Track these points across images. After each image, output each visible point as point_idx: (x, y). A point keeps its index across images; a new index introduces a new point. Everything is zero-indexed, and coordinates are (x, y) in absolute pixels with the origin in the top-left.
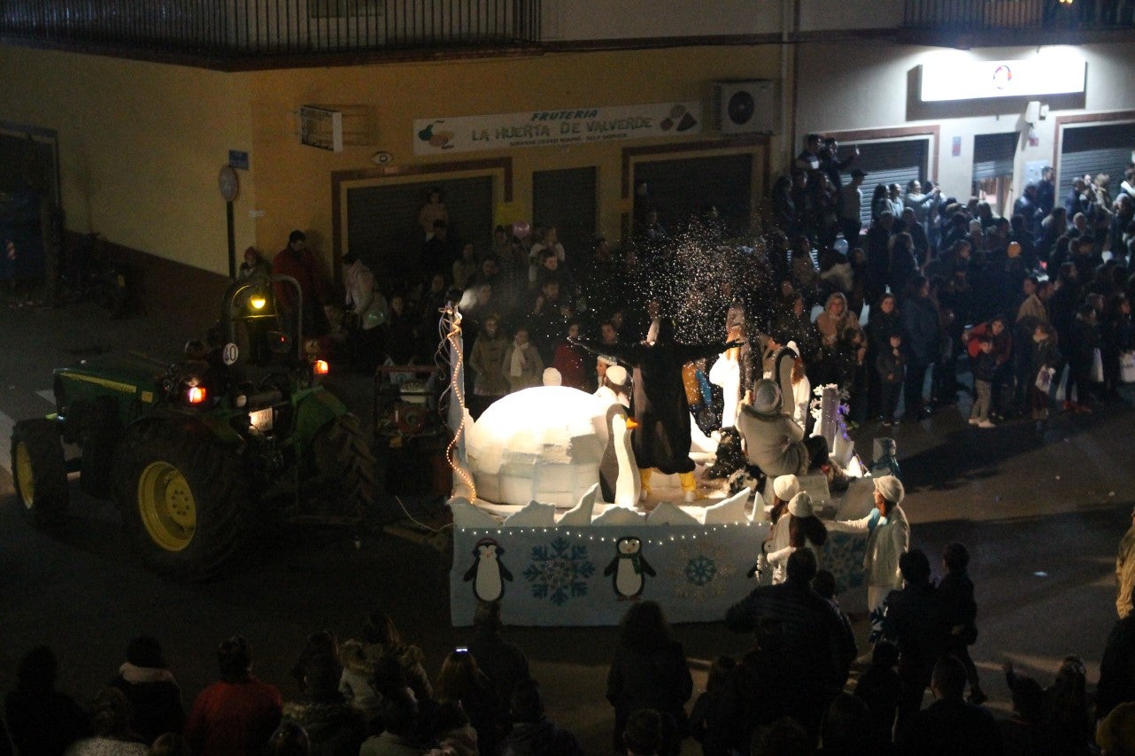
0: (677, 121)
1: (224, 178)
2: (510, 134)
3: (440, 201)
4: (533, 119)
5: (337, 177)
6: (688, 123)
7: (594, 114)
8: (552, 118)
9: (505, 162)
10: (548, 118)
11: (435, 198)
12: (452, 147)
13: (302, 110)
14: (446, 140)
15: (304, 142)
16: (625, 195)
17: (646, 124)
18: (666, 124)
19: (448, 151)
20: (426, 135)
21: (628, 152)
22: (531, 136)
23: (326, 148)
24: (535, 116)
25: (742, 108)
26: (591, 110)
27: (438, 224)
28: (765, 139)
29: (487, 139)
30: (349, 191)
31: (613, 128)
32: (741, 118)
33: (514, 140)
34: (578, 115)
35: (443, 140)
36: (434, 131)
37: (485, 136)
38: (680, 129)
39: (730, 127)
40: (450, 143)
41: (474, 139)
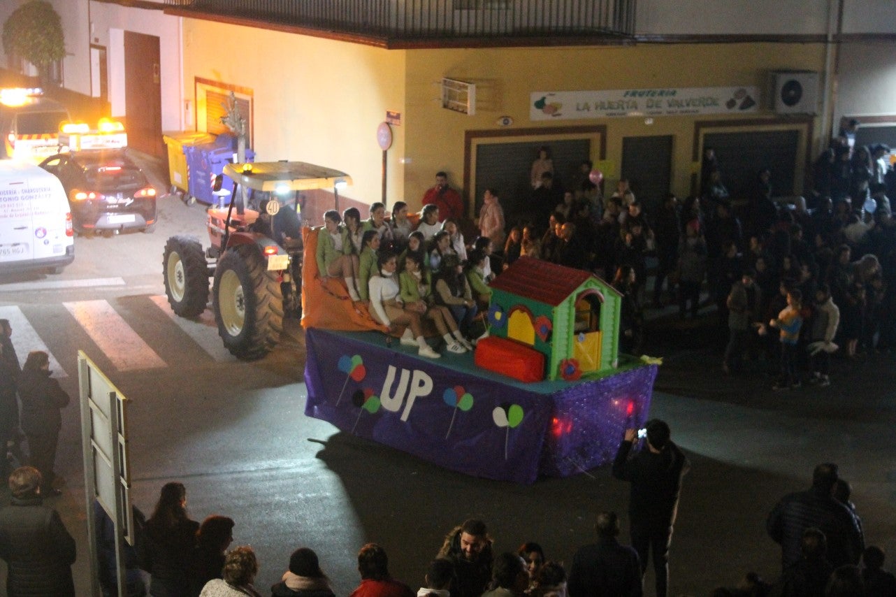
0: (739, 102)
1: (382, 131)
2: (606, 107)
3: (547, 158)
4: (625, 96)
5: (470, 135)
6: (748, 103)
7: (674, 93)
8: (641, 95)
9: (601, 129)
10: (637, 95)
11: (543, 154)
12: (559, 115)
13: (445, 81)
14: (556, 109)
15: (445, 106)
16: (695, 158)
17: (714, 103)
18: (731, 104)
19: (557, 118)
20: (540, 104)
21: (699, 125)
22: (623, 108)
23: (463, 112)
24: (627, 93)
25: (793, 93)
26: (671, 90)
27: (546, 175)
28: (809, 119)
29: (588, 110)
30: (478, 146)
31: (688, 105)
32: (791, 101)
33: (609, 111)
34: (661, 94)
35: (554, 109)
36: (547, 102)
37: (587, 108)
38: (742, 108)
39: (783, 108)
40: (559, 111)
41: (578, 109)
